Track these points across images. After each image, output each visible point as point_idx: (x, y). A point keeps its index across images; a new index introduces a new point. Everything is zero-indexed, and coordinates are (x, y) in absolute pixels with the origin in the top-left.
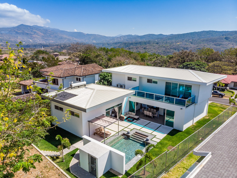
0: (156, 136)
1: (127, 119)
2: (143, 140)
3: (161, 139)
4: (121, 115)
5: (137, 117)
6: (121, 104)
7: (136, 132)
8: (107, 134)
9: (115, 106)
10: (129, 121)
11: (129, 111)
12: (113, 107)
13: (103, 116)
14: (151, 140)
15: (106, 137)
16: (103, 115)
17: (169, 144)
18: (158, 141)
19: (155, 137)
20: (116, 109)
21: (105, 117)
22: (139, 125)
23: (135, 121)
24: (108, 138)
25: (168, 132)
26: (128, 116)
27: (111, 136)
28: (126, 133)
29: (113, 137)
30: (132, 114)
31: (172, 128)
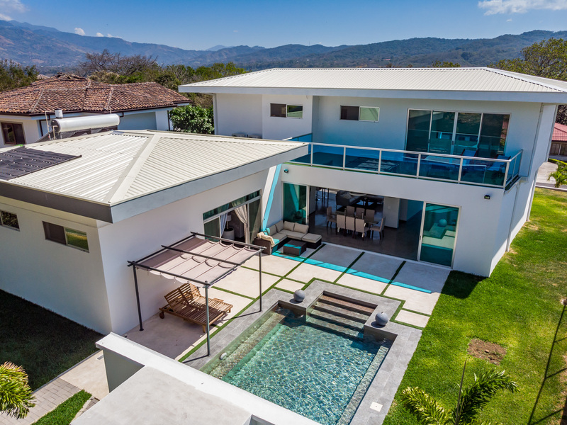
0: (403, 302)
1: (280, 246)
2: (364, 322)
3: (430, 314)
4: (261, 234)
5: (313, 238)
6: (258, 193)
7: (325, 294)
8: (215, 313)
9: (236, 201)
10: (287, 253)
11: (285, 219)
12: (230, 205)
13: (193, 240)
14: (392, 320)
15: (213, 325)
16: (195, 234)
17: (469, 333)
18: (423, 322)
19: (401, 307)
20: (242, 213)
21: (201, 242)
22: (326, 264)
23: (310, 251)
24: (220, 329)
25: (442, 285)
26: (282, 236)
27: (230, 316)
28: (287, 299)
29: (241, 321)
30: (296, 229)
31: (448, 269)
